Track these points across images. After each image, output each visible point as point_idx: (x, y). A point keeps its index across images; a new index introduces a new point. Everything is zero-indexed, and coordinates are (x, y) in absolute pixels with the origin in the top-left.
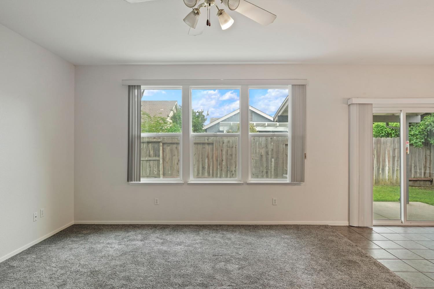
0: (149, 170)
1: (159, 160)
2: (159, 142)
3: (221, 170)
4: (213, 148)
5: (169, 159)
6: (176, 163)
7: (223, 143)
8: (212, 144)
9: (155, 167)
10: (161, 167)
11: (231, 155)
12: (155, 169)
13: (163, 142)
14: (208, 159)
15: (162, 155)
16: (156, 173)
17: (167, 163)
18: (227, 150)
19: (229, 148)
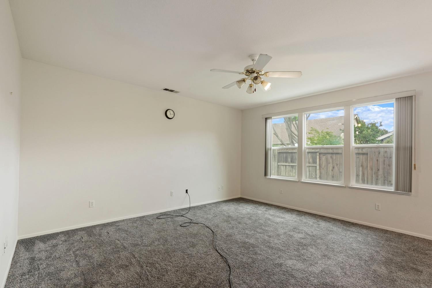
0: (309, 174)
1: (316, 166)
2: (317, 152)
3: (377, 179)
4: (368, 157)
5: (325, 166)
6: (331, 170)
7: (379, 153)
8: (367, 154)
9: (314, 172)
10: (318, 172)
11: (389, 165)
12: (313, 173)
13: (320, 152)
14: (363, 168)
15: (319, 163)
16: (314, 176)
17: (323, 169)
18: (384, 161)
19: (386, 159)
